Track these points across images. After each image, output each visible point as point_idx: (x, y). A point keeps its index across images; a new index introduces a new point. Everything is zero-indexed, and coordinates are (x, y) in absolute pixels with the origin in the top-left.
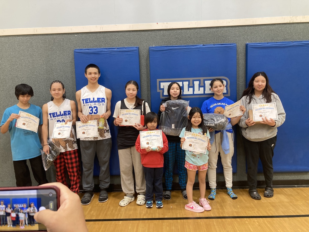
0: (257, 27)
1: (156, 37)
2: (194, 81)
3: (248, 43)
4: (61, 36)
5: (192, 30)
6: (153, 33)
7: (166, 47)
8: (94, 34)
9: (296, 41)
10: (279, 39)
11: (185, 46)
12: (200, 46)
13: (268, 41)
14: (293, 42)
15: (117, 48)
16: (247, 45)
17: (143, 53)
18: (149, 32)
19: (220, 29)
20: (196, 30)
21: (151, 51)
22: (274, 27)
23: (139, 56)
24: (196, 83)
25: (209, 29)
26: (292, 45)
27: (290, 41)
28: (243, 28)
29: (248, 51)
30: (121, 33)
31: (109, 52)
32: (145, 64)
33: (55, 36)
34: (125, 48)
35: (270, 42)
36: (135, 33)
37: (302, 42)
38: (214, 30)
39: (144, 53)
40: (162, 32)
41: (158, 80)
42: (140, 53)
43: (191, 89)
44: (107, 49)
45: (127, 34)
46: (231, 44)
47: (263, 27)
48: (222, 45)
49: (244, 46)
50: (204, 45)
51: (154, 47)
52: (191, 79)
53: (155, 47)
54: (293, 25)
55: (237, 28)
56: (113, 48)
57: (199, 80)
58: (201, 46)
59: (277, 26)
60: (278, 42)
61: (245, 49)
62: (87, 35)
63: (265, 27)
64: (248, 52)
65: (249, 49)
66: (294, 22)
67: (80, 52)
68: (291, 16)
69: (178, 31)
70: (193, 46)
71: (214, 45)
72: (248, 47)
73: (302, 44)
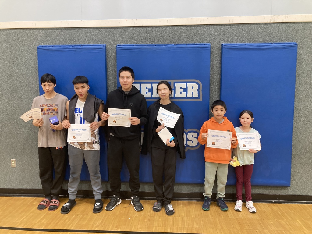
0: (234, 26)
1: (124, 35)
3: (223, 43)
4: (25, 31)
5: (164, 28)
6: (122, 30)
7: (135, 45)
9: (277, 43)
10: (258, 40)
11: (155, 45)
12: (170, 46)
13: (246, 42)
14: (273, 44)
15: (83, 46)
16: (222, 45)
17: (110, 51)
18: (118, 29)
19: (193, 28)
20: (168, 28)
22: (252, 27)
23: (106, 54)
26: (271, 47)
27: (270, 43)
29: (223, 52)
30: (88, 30)
31: (74, 49)
32: (113, 63)
33: (18, 31)
34: (92, 46)
35: (248, 43)
36: (102, 30)
37: (283, 44)
38: (187, 28)
40: (131, 29)
42: (107, 51)
44: (72, 46)
45: (94, 30)
46: (205, 44)
47: (241, 27)
48: (195, 45)
49: (219, 46)
50: (175, 45)
53: (123, 45)
54: (274, 25)
55: (212, 27)
56: (79, 45)
58: (173, 45)
59: (256, 26)
60: (257, 43)
61: (220, 50)
62: (52, 31)
63: (243, 26)
65: (224, 50)
66: (275, 21)
67: (43, 48)
68: (272, 15)
69: (149, 28)
70: (164, 45)
71: (187, 45)
72: (223, 48)
73: (283, 46)
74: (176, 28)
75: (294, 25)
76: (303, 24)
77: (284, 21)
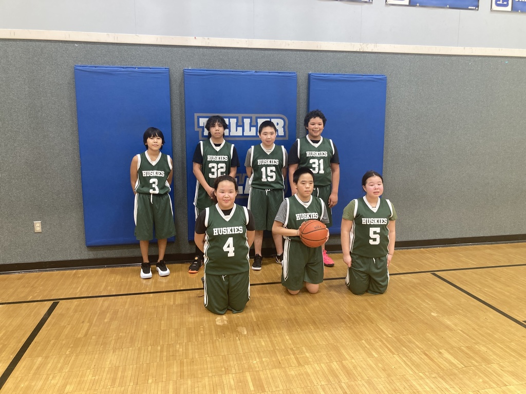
0: (322, 53)
1: (193, 57)
2: (243, 118)
3: (310, 73)
4: (53, 44)
5: (242, 51)
6: (189, 50)
7: (207, 70)
8: (104, 45)
9: (366, 74)
10: (347, 71)
11: (232, 71)
12: (251, 73)
13: (335, 72)
14: (362, 75)
15: (138, 68)
16: (309, 75)
17: (175, 76)
18: (184, 49)
19: (277, 52)
20: (247, 51)
21: (186, 75)
22: (341, 55)
23: (170, 80)
25: (263, 52)
27: (359, 74)
28: (305, 53)
29: (311, 83)
30: (144, 47)
31: (127, 73)
32: (178, 92)
33: (43, 44)
34: (150, 68)
35: (337, 73)
36: (164, 49)
37: (372, 76)
38: (270, 52)
39: (177, 76)
40: (201, 49)
41: (196, 115)
42: (171, 76)
43: (240, 129)
44: (123, 68)
45: (153, 48)
46: (290, 73)
47: (329, 54)
48: (279, 73)
49: (306, 76)
50: (256, 72)
51: (190, 70)
52: (240, 116)
53: (192, 70)
54: (363, 54)
55: (298, 52)
56: (132, 66)
58: (253, 72)
59: (345, 54)
60: (346, 74)
61: (307, 81)
62: (93, 46)
63: (332, 54)
64: (311, 85)
65: (312, 80)
66: (365, 51)
67: (83, 69)
68: (362, 44)
69: (223, 50)
70: (243, 72)
71: (269, 73)
72: (311, 78)
73: (373, 79)
74: (256, 52)
75: (383, 55)
76: (393, 56)
77: (373, 51)
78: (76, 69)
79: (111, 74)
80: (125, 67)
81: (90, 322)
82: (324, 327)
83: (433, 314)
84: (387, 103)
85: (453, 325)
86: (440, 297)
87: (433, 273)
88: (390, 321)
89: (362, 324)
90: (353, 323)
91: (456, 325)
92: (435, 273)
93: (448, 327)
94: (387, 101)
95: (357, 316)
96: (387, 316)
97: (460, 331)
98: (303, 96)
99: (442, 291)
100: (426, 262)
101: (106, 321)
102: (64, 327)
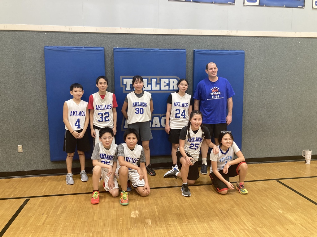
0: (202, 37)
1: (120, 40)
2: (152, 79)
3: (195, 49)
4: (31, 33)
5: (151, 36)
6: (117, 36)
7: (128, 49)
8: (63, 33)
9: (231, 50)
10: (219, 48)
11: (145, 49)
12: (157, 50)
14: (229, 51)
15: (85, 48)
16: (194, 51)
17: (108, 53)
18: (114, 35)
19: (173, 37)
20: (154, 36)
21: (115, 52)
22: (215, 38)
23: (105, 55)
24: (154, 81)
25: (164, 36)
26: (228, 53)
27: (227, 50)
28: (192, 37)
30: (88, 35)
31: (78, 50)
32: (110, 62)
33: (25, 33)
34: (92, 48)
35: (212, 50)
36: (101, 35)
37: (235, 51)
38: (169, 37)
39: (109, 53)
40: (125, 35)
41: (121, 77)
42: (106, 53)
43: (149, 86)
44: (75, 48)
45: (94, 35)
46: (182, 50)
47: (207, 37)
48: (175, 50)
49: (192, 51)
50: (160, 49)
51: (118, 48)
54: (229, 37)
55: (187, 37)
56: (81, 47)
57: (156, 79)
59: (217, 37)
60: (218, 50)
61: (193, 55)
62: (56, 34)
63: (209, 37)
64: (195, 57)
65: (196, 54)
66: (230, 35)
67: (49, 49)
68: (228, 31)
69: (139, 36)
70: (151, 49)
71: (168, 50)
72: (195, 53)
73: (236, 53)
74: (160, 37)
75: (242, 38)
76: (248, 38)
77: (236, 35)
78: (45, 49)
79: (68, 52)
80: (76, 47)
81: (48, 214)
82: (204, 220)
83: (279, 211)
84: (245, 68)
85: (294, 220)
86: (284, 199)
87: (278, 180)
88: (250, 216)
89: (231, 218)
90: (224, 217)
91: (296, 220)
92: (279, 180)
93: (290, 221)
94: (245, 67)
95: (227, 211)
96: (247, 212)
97: (299, 225)
98: (190, 65)
99: (284, 194)
100: (272, 172)
101: (58, 213)
102: (31, 217)
